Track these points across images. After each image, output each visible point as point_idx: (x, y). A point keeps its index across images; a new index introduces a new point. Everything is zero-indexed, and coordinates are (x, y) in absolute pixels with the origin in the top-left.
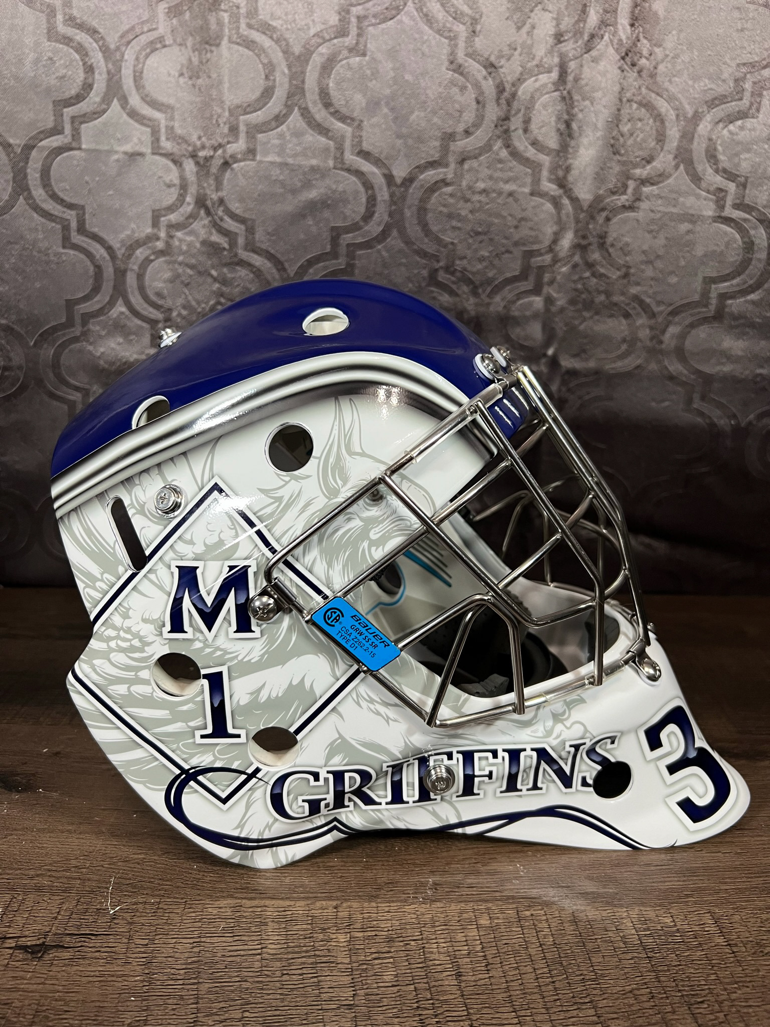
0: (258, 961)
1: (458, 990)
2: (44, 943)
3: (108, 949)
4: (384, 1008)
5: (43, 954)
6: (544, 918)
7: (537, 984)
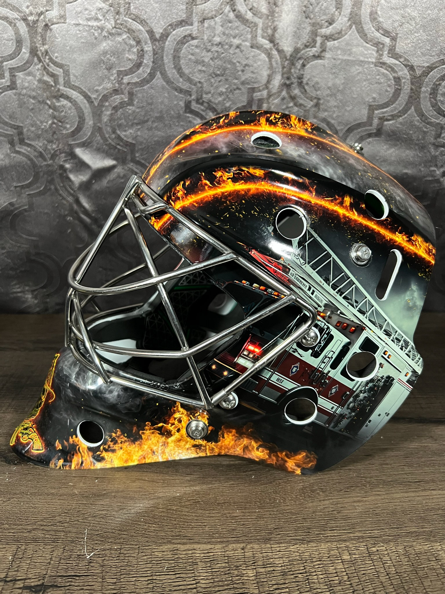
2: (43, 583)
3: (89, 588)
5: (43, 593)
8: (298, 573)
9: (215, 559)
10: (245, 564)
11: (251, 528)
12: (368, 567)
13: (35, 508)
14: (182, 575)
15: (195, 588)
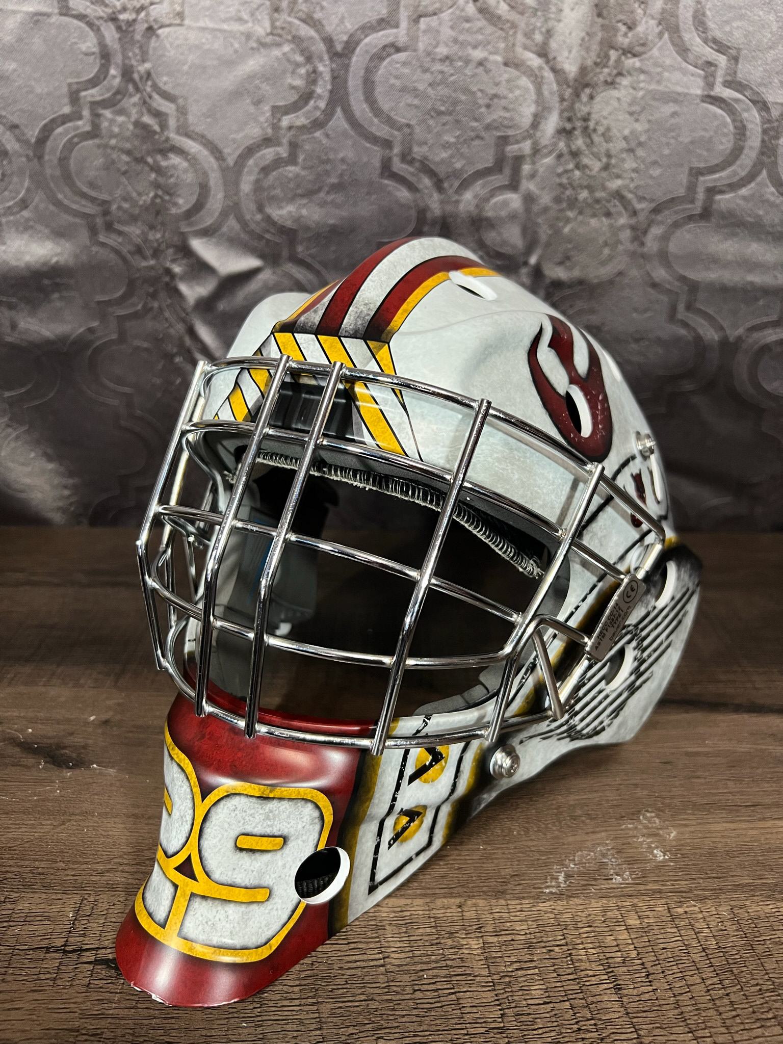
0: (382, 974)
1: (622, 1007)
4: (540, 1031)
6: (700, 916)
7: (709, 997)
8: (553, 946)
9: (414, 920)
10: (464, 930)
11: (473, 875)
12: (671, 938)
13: (107, 836)
14: (360, 946)
15: (383, 966)
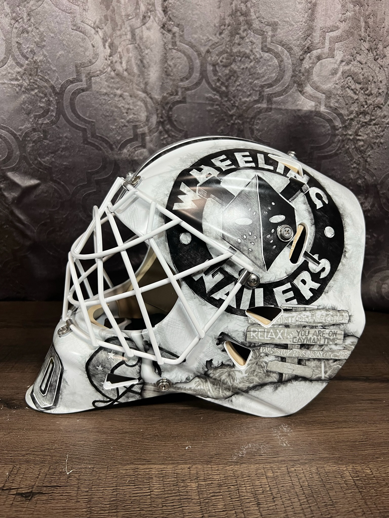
0: (149, 499)
1: (259, 512)
2: (31, 492)
3: (67, 494)
5: (31, 498)
6: (302, 472)
7: (301, 508)
8: (231, 485)
9: (167, 475)
10: (190, 479)
12: (287, 481)
13: (29, 439)
14: (140, 486)
15: (150, 495)
